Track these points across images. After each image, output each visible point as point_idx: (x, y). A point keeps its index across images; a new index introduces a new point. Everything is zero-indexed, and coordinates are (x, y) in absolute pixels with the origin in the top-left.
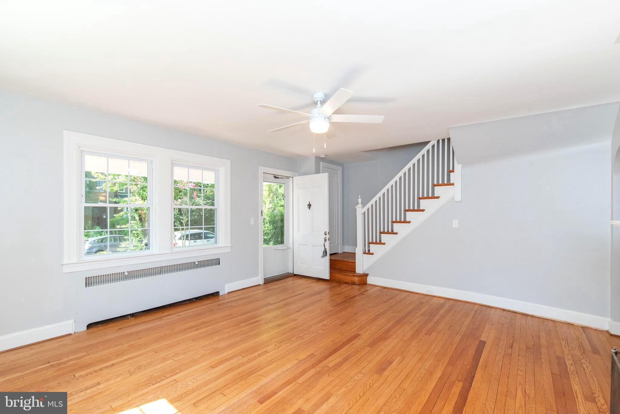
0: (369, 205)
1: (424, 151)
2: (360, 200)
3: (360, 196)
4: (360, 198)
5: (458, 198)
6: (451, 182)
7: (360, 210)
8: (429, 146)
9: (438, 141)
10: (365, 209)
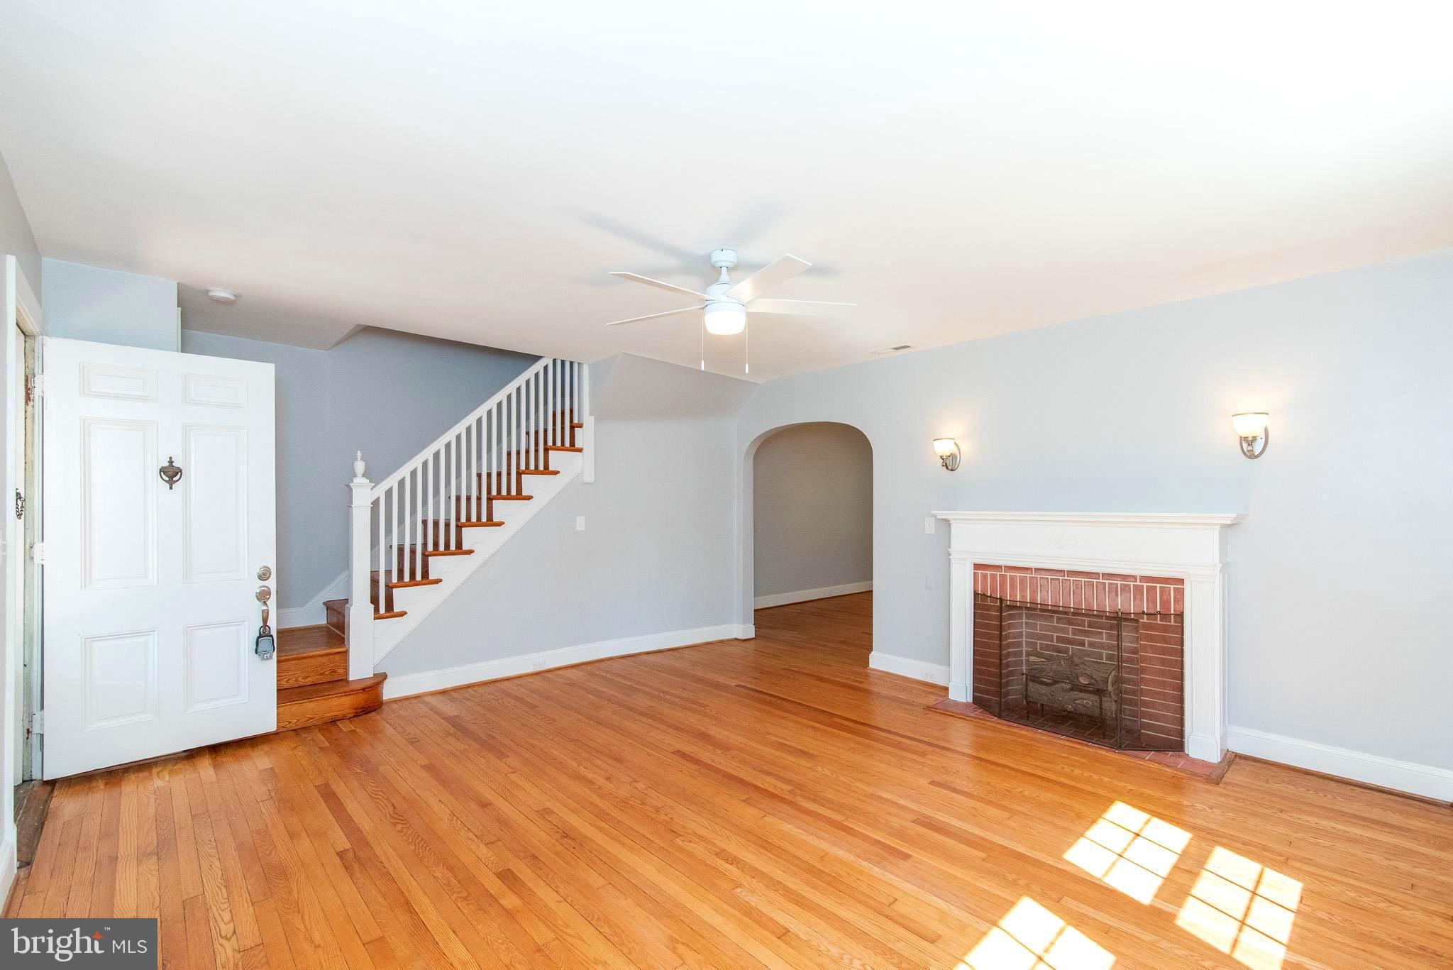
0: (392, 482)
1: (529, 373)
2: (360, 467)
3: (359, 452)
4: (359, 458)
5: (589, 477)
6: (577, 445)
7: (363, 494)
8: (538, 367)
9: (555, 361)
10: (380, 492)
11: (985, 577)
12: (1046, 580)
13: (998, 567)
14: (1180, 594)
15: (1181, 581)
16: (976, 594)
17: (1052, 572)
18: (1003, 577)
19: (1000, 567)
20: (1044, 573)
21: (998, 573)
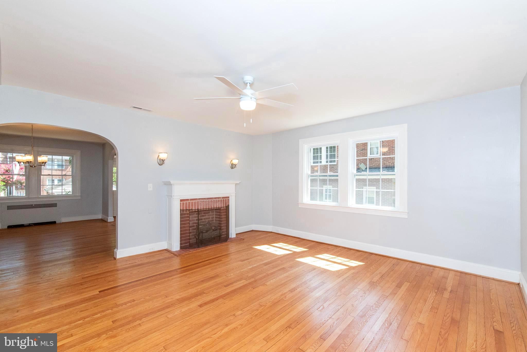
11: (183, 203)
12: (201, 202)
13: (188, 200)
14: (228, 200)
15: (229, 197)
16: (181, 210)
17: (203, 199)
18: (189, 203)
19: (188, 199)
20: (201, 200)
21: (188, 202)
